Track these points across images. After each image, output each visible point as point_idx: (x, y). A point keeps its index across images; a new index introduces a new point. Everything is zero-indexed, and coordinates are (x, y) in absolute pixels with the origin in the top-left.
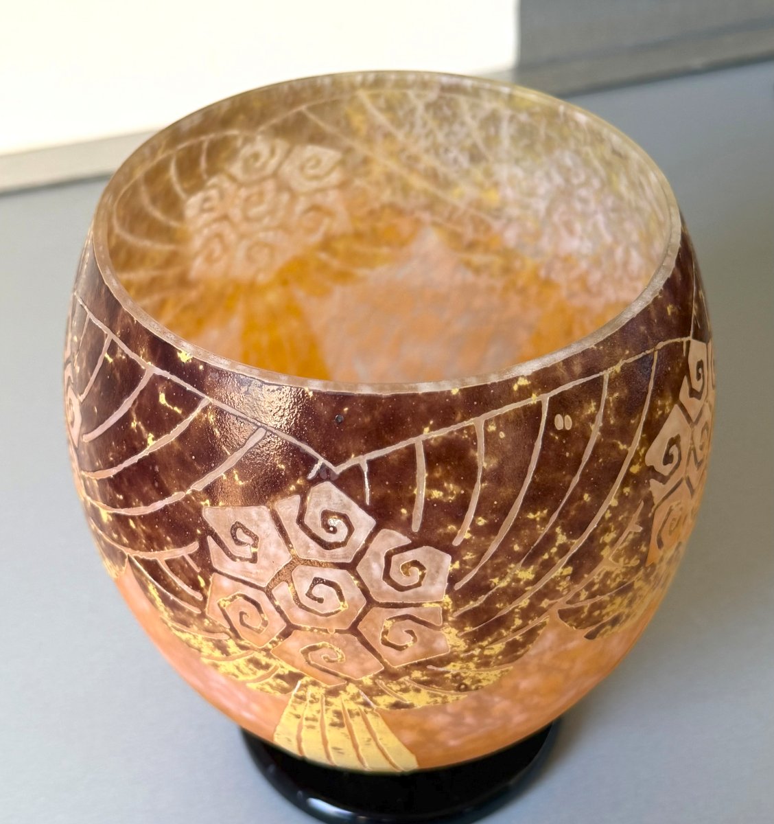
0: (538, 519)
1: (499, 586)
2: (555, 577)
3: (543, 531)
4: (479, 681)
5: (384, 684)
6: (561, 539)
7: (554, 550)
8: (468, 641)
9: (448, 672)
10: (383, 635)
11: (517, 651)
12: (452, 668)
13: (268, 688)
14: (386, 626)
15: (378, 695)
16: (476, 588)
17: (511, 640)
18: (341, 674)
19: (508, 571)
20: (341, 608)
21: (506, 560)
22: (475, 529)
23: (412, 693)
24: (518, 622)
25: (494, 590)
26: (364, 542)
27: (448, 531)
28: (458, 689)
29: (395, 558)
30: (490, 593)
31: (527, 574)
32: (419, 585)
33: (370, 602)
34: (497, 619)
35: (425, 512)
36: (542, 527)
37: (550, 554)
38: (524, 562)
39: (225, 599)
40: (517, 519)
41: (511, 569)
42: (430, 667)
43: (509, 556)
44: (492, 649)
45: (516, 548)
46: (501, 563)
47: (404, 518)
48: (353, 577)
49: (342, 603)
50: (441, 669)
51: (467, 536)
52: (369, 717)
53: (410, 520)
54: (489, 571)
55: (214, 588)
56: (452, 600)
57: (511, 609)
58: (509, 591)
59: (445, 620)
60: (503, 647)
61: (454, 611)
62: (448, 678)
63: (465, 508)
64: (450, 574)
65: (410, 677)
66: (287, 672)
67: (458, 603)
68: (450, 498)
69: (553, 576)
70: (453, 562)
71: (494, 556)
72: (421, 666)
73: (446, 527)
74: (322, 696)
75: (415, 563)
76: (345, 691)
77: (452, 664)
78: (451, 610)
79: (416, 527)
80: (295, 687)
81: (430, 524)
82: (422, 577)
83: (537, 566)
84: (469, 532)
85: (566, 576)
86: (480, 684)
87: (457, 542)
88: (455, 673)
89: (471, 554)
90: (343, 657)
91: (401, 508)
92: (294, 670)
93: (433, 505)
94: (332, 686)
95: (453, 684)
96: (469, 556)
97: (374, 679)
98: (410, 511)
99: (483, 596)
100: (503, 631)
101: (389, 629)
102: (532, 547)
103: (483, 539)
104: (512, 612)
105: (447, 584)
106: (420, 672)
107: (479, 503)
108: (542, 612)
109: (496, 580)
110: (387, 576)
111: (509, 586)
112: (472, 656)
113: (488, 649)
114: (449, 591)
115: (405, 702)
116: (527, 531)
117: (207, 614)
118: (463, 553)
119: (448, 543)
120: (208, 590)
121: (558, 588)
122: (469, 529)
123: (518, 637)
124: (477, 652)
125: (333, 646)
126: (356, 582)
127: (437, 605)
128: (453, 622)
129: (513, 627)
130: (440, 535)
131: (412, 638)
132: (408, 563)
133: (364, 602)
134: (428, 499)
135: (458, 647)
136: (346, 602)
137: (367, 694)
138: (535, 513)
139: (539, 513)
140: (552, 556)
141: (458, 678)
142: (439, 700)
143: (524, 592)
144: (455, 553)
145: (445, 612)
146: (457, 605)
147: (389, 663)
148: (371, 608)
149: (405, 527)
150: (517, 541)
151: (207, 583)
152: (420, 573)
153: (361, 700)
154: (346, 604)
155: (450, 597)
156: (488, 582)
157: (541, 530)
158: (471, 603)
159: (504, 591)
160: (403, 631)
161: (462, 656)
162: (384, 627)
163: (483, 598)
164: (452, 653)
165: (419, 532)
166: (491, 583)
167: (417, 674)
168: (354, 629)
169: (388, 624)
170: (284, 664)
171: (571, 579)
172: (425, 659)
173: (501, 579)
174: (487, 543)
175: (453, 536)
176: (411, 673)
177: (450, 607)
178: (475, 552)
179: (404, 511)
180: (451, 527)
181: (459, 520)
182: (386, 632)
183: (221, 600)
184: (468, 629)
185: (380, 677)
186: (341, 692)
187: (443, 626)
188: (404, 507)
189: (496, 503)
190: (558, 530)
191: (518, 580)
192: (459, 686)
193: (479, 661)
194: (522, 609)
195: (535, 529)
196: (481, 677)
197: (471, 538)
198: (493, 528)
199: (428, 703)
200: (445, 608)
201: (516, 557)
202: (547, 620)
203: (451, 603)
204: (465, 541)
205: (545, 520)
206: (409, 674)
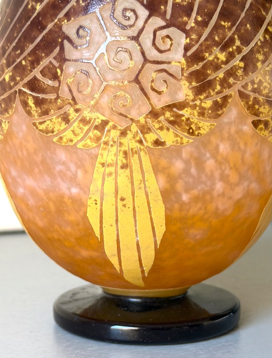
0: (226, 26)
1: (209, 59)
2: (236, 65)
3: (229, 34)
4: (199, 128)
5: (151, 122)
6: (238, 43)
7: (235, 48)
8: (194, 93)
9: (184, 116)
10: (151, 83)
11: (218, 110)
12: (186, 113)
13: (89, 142)
14: (153, 77)
15: (147, 133)
16: (197, 57)
17: (215, 100)
18: (128, 116)
19: (213, 51)
20: (131, 66)
21: (211, 44)
22: (196, 22)
23: (165, 131)
24: (218, 88)
25: (206, 61)
26: (143, 24)
27: (184, 20)
28: (189, 133)
29: (158, 33)
30: (204, 62)
31: (222, 57)
32: (169, 50)
33: (146, 60)
34: (208, 81)
35: (172, 8)
36: (228, 31)
37: (233, 49)
38: (221, 48)
39: (71, 77)
40: (216, 22)
41: (214, 50)
42: (175, 109)
43: (213, 42)
44: (206, 103)
45: (217, 38)
46: (209, 45)
47: (162, 11)
48: (137, 45)
49: (131, 62)
50: (181, 112)
51: (193, 25)
52: (142, 154)
53: (165, 12)
54: (204, 48)
55: (65, 74)
56: (186, 62)
57: (215, 77)
58: (214, 64)
59: (182, 75)
60: (211, 103)
61: (187, 69)
62: (183, 120)
63: (192, 10)
64: (185, 46)
65: (164, 116)
66: (100, 122)
67: (189, 64)
68: (184, 3)
69: (234, 64)
70: (186, 38)
71: (206, 40)
72: (170, 107)
73: (182, 18)
74: (118, 139)
75: (168, 37)
76: (130, 131)
77: (186, 109)
78: (185, 69)
79: (168, 16)
80: (103, 135)
81: (175, 15)
82: (171, 45)
83: (227, 53)
84: (194, 23)
85: (241, 68)
86: (200, 131)
87: (188, 27)
88: (187, 117)
89: (195, 35)
90: (130, 102)
91: (161, 6)
92: (104, 118)
93: (176, 6)
94: (123, 128)
95: (186, 127)
96: (194, 36)
97: (145, 118)
98: (165, 8)
99: (201, 63)
100: (211, 91)
101: (154, 78)
102: (224, 41)
103: (200, 28)
104: (215, 78)
105: (183, 51)
106: (170, 113)
107: (198, 9)
108: (230, 86)
109: (207, 55)
110: (154, 44)
111: (213, 60)
112: (195, 106)
113: (204, 102)
114: (185, 55)
115: (161, 140)
116: (221, 31)
117: (60, 95)
118: (191, 34)
119: (184, 27)
120: (62, 76)
121: (237, 73)
122: (193, 21)
123: (219, 100)
124: (198, 102)
125: (125, 94)
126: (139, 48)
127: (179, 64)
128: (186, 77)
129: (216, 90)
130: (180, 21)
131: (166, 85)
132: (164, 36)
133: (142, 60)
134: (174, 2)
135: (189, 96)
136: (133, 61)
137: (142, 132)
138: (225, 22)
139: (226, 23)
140: (234, 50)
141: (189, 122)
142: (179, 139)
143: (221, 68)
144: (187, 33)
145: (182, 69)
146: (188, 67)
147: (154, 105)
148: (146, 63)
149: (163, 15)
150: (217, 34)
151: (62, 71)
152: (170, 43)
153: (138, 138)
154: (133, 63)
155: (185, 60)
156: (203, 55)
157: (228, 33)
158: (195, 66)
159: (211, 63)
160: (162, 80)
161: (191, 104)
162: (152, 77)
163: (201, 64)
164: (186, 100)
165: (170, 19)
166: (205, 56)
167: (168, 114)
168: (137, 80)
169: (154, 75)
170: (99, 115)
171: (244, 71)
172: (172, 103)
173: (210, 55)
174: (203, 31)
175: (186, 23)
176: (165, 114)
177: (185, 66)
178: (197, 35)
179: (162, 7)
180: (185, 19)
181: (189, 16)
182: (152, 81)
183: (68, 79)
184: (194, 84)
185: (149, 116)
186: (128, 132)
187: (181, 79)
188: (163, 5)
189: (206, 10)
190: (236, 36)
191: (218, 59)
192: (189, 130)
193: (199, 111)
194: (220, 78)
195: (225, 31)
196: (200, 125)
197: (195, 26)
198: (205, 24)
199: (173, 142)
200: (183, 67)
201: (217, 44)
202: (233, 93)
203: (185, 64)
204: (192, 28)
205: (230, 29)
206: (164, 114)
